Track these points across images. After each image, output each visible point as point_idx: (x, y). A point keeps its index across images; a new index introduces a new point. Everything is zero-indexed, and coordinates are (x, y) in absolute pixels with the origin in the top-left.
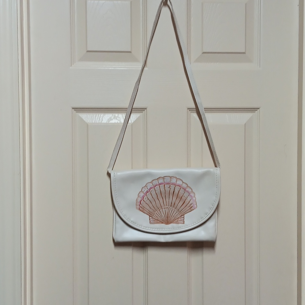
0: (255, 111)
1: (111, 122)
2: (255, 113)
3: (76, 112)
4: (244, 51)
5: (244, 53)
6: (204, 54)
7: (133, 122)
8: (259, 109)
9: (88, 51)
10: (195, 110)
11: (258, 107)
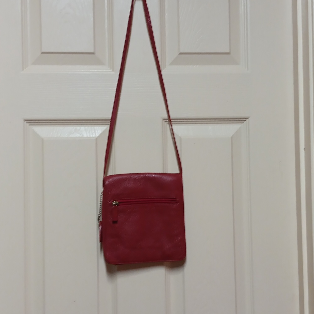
0: (243, 122)
1: (72, 136)
2: (243, 124)
3: (30, 125)
4: (228, 51)
5: (228, 53)
6: (181, 55)
7: (97, 135)
8: (248, 118)
9: (43, 53)
10: (167, 121)
11: (248, 117)
